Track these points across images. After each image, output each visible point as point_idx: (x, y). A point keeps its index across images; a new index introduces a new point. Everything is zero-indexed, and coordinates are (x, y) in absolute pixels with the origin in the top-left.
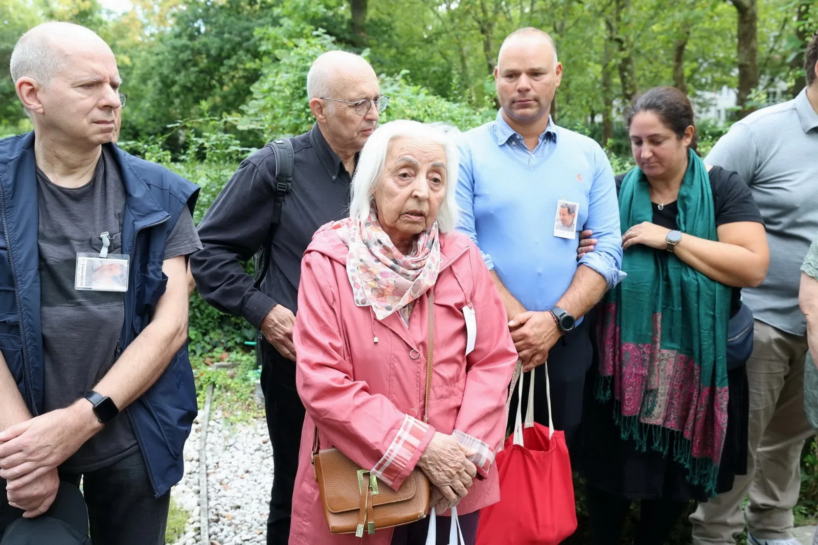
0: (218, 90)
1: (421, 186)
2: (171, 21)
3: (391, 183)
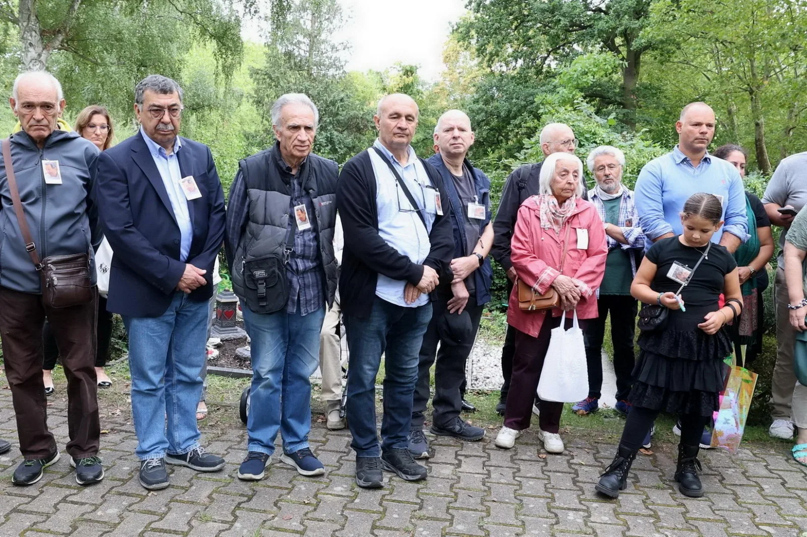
0: (504, 145)
1: (571, 178)
2: (473, 89)
3: (558, 178)
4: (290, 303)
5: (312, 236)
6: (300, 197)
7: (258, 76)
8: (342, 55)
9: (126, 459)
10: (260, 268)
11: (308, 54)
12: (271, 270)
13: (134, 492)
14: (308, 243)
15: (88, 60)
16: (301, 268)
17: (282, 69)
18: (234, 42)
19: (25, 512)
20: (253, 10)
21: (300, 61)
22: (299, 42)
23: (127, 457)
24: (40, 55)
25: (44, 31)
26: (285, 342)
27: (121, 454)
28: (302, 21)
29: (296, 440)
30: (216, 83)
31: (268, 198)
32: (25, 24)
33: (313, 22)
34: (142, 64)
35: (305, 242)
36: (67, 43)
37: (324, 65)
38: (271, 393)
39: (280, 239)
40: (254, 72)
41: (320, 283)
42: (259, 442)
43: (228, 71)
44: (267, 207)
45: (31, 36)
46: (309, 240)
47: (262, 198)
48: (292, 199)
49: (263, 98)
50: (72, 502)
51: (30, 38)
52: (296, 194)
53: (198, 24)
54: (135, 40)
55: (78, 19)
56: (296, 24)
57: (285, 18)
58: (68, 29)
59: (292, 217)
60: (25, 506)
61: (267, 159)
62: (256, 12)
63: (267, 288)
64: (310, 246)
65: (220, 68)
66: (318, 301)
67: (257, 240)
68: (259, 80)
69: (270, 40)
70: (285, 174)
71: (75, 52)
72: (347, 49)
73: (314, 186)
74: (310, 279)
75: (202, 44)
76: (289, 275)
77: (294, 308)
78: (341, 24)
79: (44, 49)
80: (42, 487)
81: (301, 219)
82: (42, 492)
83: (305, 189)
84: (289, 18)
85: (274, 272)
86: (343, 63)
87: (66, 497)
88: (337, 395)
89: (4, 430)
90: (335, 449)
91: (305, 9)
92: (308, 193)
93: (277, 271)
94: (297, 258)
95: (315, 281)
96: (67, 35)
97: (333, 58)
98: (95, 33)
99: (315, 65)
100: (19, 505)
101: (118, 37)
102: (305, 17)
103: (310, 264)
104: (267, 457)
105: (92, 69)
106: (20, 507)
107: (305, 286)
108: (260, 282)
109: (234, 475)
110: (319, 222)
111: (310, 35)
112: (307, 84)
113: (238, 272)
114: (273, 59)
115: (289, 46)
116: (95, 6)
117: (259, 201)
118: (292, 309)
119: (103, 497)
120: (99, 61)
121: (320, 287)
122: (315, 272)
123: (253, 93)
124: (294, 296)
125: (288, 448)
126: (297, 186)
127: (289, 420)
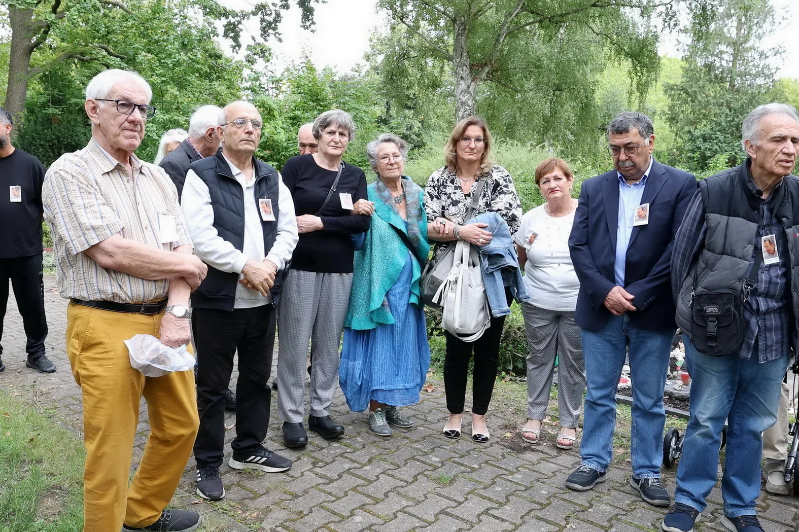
4: (744, 346)
5: (780, 272)
6: (770, 225)
7: (673, 92)
8: (772, 62)
9: (543, 483)
10: (712, 304)
11: (731, 64)
12: (726, 307)
13: (552, 520)
14: (774, 279)
15: (509, 88)
16: (763, 307)
17: (701, 83)
18: (650, 58)
19: (452, 516)
20: (672, 23)
21: (722, 72)
22: (722, 52)
23: (545, 480)
24: (469, 87)
25: (473, 65)
26: (733, 390)
27: (539, 475)
28: (725, 30)
29: (740, 503)
30: (629, 102)
31: (729, 225)
32: (458, 60)
33: (739, 29)
34: (558, 88)
35: (770, 278)
36: (492, 74)
37: (750, 75)
38: (710, 444)
39: (740, 274)
40: (669, 88)
41: (785, 326)
42: (690, 495)
43: (642, 88)
44: (728, 234)
45: (463, 70)
46: (777, 277)
47: (723, 225)
48: (759, 227)
49: (677, 115)
50: (494, 516)
51: (462, 72)
52: (765, 222)
53: (614, 44)
54: (552, 66)
55: (502, 50)
56: (720, 34)
57: (708, 28)
58: (494, 60)
59: (758, 250)
60: (452, 509)
61: (732, 180)
62: (675, 25)
63: (718, 327)
64: (777, 284)
65: (634, 86)
66: (782, 347)
67: (711, 271)
68: (673, 96)
69: (688, 53)
70: (753, 198)
71: (498, 82)
72: (778, 55)
73: (789, 213)
74: (773, 321)
75: (616, 63)
76: (747, 315)
77: (748, 352)
78: (774, 28)
79: (472, 81)
80: (467, 495)
81: (768, 251)
82: (467, 499)
83: (776, 216)
84: (712, 27)
85: (729, 310)
86: (773, 71)
87: (488, 509)
88: (782, 455)
89: (434, 430)
90: (779, 519)
91: (730, 16)
92: (780, 222)
93: (733, 309)
94: (759, 296)
95: (779, 324)
96: (492, 67)
97: (761, 66)
98: (516, 63)
99: (739, 75)
100: (447, 507)
101: (538, 63)
102: (730, 25)
103: (774, 304)
104: (697, 513)
105: (512, 96)
106: (448, 510)
107: (767, 329)
108: (710, 319)
109: (658, 525)
110: (792, 257)
111: (735, 44)
112: (728, 96)
113: (686, 305)
114: (690, 73)
115: (710, 57)
116: (517, 37)
117: (719, 228)
118: (747, 354)
119: (522, 517)
120: (519, 88)
121: (785, 331)
122: (780, 313)
123: (666, 109)
124: (751, 339)
125: (730, 511)
126: (766, 212)
127: (732, 478)
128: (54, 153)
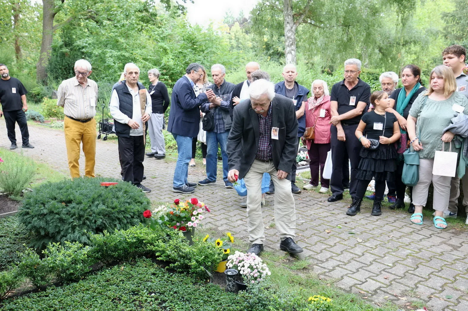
24: (292, 28)
25: (295, 15)
32: (286, 12)
36: (306, 19)
43: (405, 21)
45: (288, 18)
58: (307, 11)
65: (399, 20)
71: (311, 23)
79: (294, 24)
96: (306, 15)
128: (67, 72)
